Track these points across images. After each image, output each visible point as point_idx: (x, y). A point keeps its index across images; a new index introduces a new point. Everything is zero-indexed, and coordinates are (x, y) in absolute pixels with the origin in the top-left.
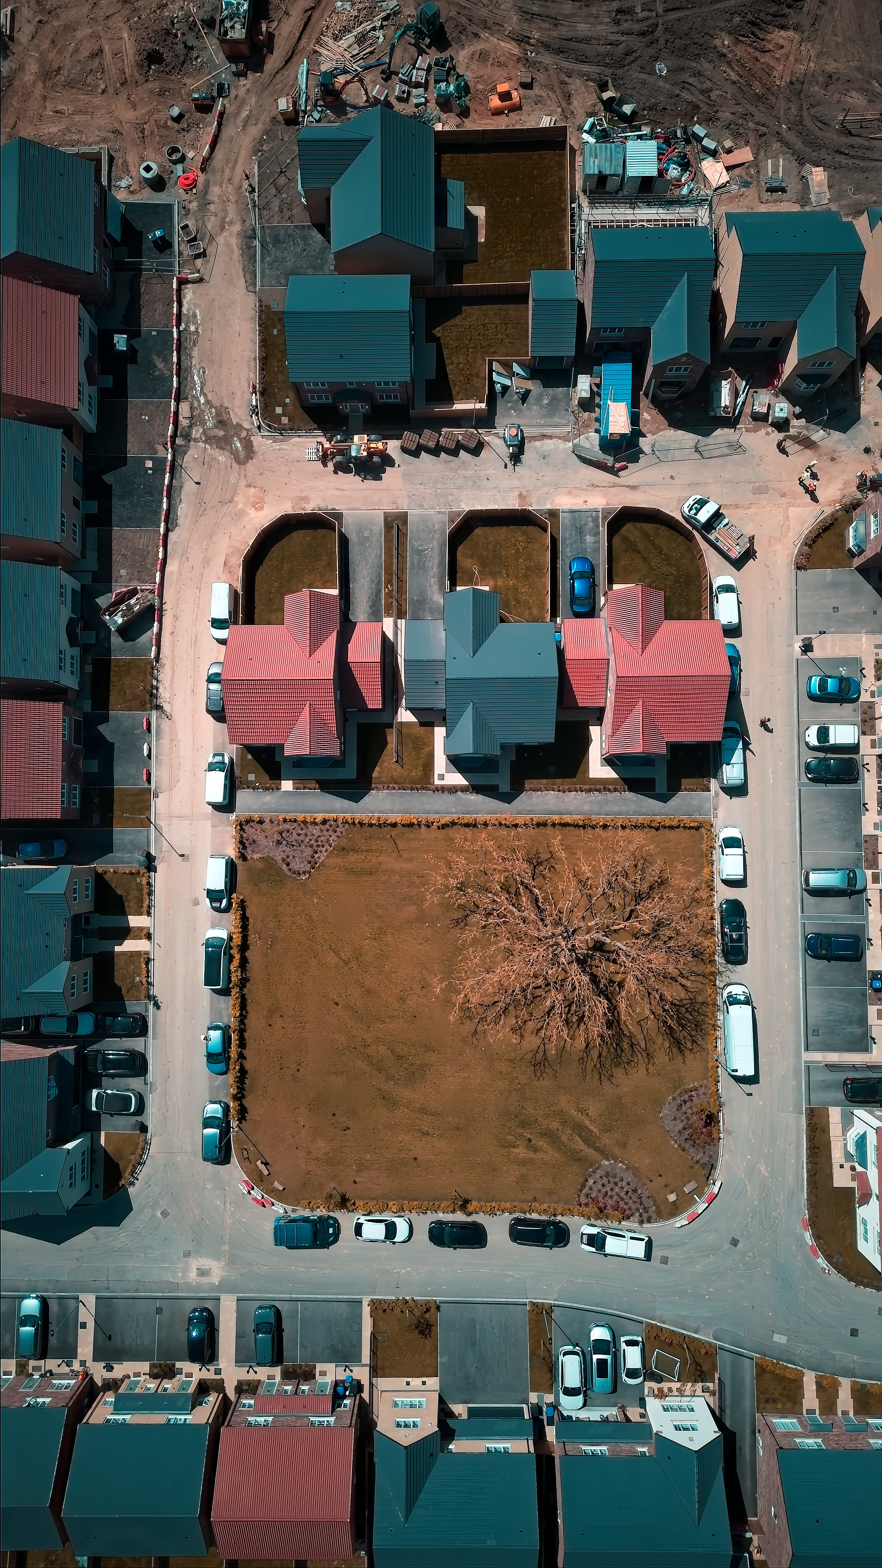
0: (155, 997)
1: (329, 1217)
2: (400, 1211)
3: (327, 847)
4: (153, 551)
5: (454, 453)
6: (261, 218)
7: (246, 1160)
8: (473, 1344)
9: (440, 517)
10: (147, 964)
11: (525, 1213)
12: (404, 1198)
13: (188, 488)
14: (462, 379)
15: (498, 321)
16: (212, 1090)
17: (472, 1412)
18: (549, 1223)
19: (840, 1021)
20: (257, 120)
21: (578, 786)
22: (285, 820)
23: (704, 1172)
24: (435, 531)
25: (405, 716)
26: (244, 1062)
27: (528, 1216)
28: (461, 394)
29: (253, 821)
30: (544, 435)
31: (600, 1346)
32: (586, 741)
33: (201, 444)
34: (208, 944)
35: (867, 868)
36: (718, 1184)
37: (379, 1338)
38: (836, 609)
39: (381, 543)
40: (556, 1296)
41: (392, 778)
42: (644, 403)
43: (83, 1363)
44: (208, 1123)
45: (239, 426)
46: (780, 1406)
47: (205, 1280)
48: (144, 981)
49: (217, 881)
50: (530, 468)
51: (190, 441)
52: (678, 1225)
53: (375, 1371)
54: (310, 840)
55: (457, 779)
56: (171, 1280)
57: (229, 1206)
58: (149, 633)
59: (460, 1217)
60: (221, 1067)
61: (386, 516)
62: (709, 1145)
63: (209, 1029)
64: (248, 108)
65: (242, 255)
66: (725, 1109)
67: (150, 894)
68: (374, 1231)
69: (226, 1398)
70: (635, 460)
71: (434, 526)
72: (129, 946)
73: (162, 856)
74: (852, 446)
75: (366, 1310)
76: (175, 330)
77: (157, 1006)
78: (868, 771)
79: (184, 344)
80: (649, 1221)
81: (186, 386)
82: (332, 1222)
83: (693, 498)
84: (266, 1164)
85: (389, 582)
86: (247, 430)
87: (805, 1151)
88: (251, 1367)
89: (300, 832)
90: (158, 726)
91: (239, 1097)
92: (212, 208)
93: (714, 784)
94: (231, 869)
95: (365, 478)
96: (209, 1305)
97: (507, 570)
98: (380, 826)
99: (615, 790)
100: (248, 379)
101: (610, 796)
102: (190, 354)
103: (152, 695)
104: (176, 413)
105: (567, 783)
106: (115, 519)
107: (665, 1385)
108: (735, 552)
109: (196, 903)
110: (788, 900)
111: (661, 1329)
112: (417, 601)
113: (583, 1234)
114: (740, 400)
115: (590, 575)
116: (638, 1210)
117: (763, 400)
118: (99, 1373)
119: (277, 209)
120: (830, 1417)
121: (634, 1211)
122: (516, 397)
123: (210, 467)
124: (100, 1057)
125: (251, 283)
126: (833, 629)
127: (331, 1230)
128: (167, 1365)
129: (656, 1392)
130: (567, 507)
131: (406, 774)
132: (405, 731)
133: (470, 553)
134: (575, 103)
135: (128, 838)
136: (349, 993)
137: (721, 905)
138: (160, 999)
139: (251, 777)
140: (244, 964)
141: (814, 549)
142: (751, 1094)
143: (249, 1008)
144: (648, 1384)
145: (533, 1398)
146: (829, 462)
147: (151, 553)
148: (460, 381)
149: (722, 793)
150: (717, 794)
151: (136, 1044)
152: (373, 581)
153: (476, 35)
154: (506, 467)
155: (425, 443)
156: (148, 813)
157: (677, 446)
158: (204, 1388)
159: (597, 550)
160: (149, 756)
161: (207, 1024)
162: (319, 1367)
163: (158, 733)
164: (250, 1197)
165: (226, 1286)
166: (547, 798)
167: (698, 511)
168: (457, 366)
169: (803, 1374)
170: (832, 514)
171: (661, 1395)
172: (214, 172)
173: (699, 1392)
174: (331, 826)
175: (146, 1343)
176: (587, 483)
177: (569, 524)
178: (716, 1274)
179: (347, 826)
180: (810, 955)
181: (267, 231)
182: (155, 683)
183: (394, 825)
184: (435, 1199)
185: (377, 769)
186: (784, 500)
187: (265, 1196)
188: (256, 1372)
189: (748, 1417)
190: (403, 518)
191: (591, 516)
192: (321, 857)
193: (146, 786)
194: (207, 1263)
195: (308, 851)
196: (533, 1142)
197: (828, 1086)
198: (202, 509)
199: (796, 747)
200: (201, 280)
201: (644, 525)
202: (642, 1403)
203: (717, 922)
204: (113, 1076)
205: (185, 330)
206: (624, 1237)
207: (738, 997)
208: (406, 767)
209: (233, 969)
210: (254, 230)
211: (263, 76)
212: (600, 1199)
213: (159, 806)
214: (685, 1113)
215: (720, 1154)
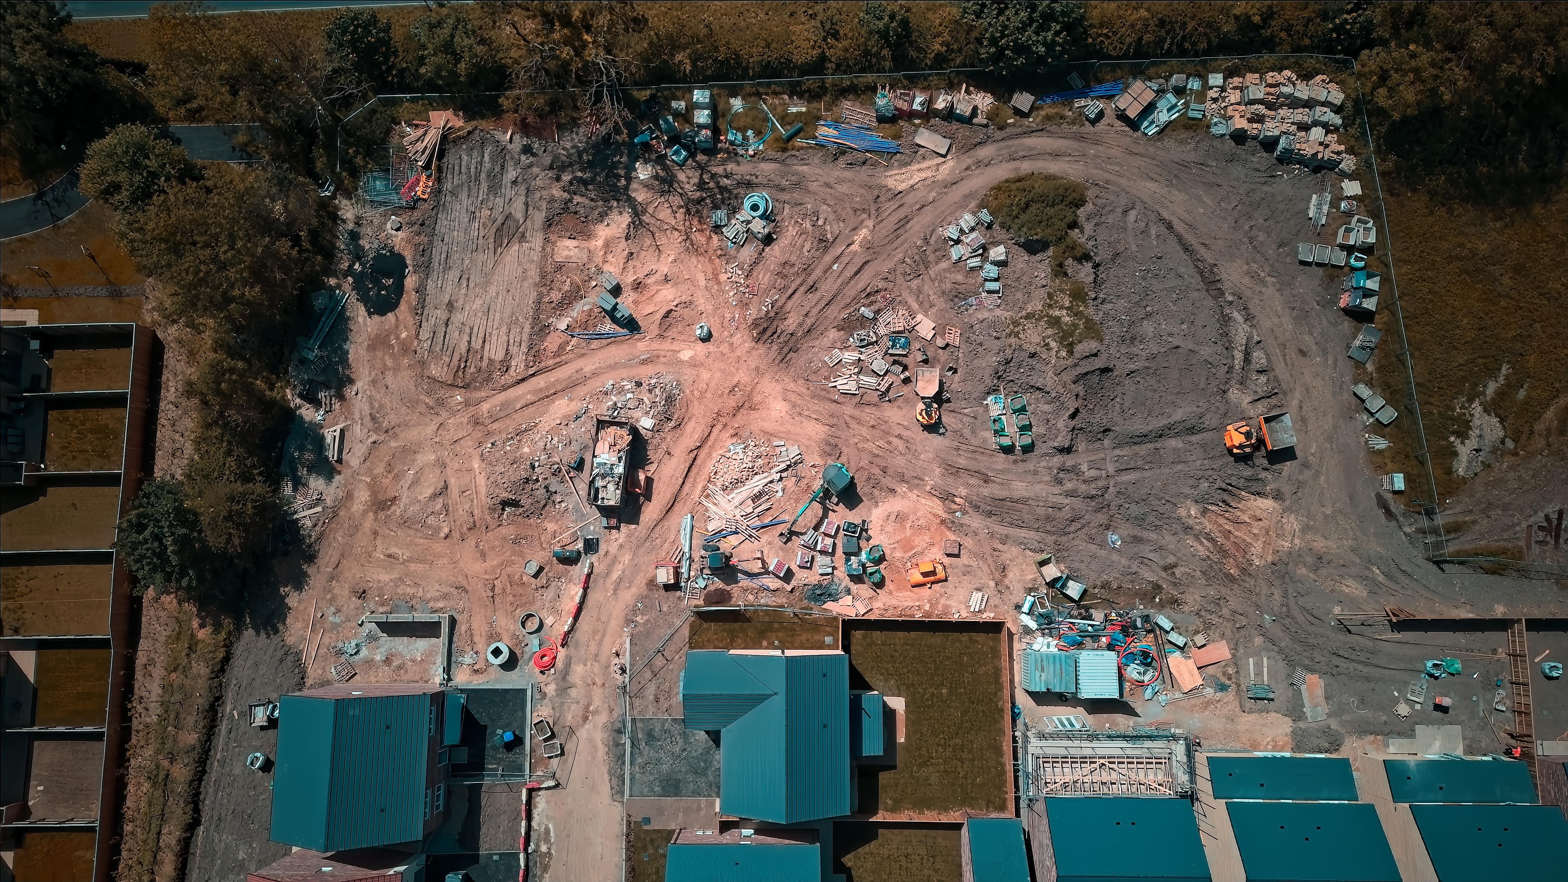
6: (632, 707)
20: (631, 582)
64: (620, 567)
65: (608, 753)
92: (573, 692)
119: (652, 697)
125: (618, 792)
134: (1011, 575)
153: (893, 491)
172: (577, 647)
181: (639, 725)
200: (557, 786)
210: (624, 722)
211: (639, 528)
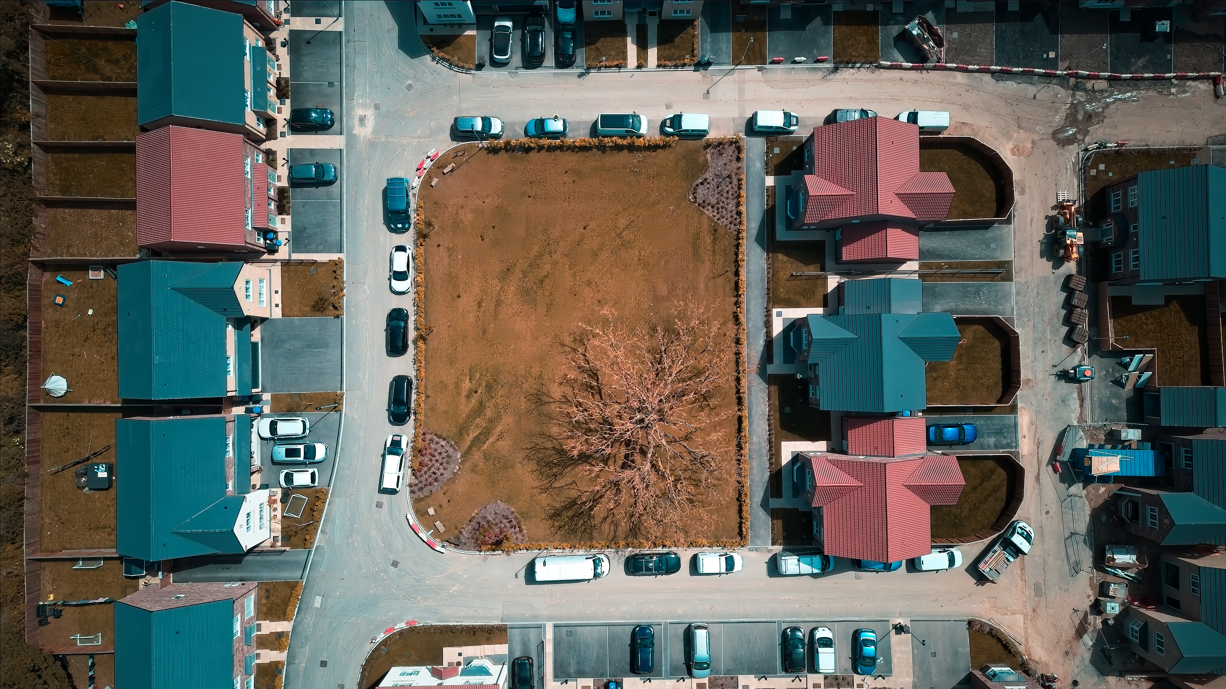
0: (588, 73)
1: (410, 224)
2: (417, 285)
3: (718, 216)
4: (974, 60)
5: (1067, 321)
7: (455, 154)
8: (309, 346)
9: (1009, 310)
10: (617, 66)
11: (417, 388)
12: (426, 287)
13: (1030, 90)
14: (1133, 327)
15: (1185, 360)
16: (512, 124)
17: (255, 345)
18: (409, 408)
19: (580, 654)
21: (773, 432)
22: (739, 180)
23: (452, 538)
24: (996, 306)
25: (833, 282)
26: (535, 151)
27: (414, 391)
28: (1119, 327)
29: (739, 153)
30: (1083, 400)
31: (310, 452)
32: (813, 438)
33: (1070, 100)
34: (635, 116)
35: (710, 679)
36: (442, 550)
37: (312, 268)
38: (934, 655)
39: (985, 258)
40: (348, 414)
41: (777, 272)
42: (1114, 488)
43: (287, 22)
44: (487, 121)
45: (1086, 133)
46: (264, 601)
47: (356, 122)
48: (603, 64)
49: (688, 124)
50: (1054, 388)
51: (1073, 90)
52: (409, 517)
53: (286, 264)
54: (723, 202)
55: (778, 327)
56: (356, 94)
57: (417, 140)
58: (901, 58)
59: (412, 334)
60: (532, 131)
61: (1009, 263)
62: (475, 543)
63: (564, 120)
66: (504, 556)
67: (676, 66)
68: (400, 262)
69: (262, 141)
70: (1062, 480)
71: (1001, 305)
72: (632, 49)
73: (708, 76)
74: (1079, 670)
75: (335, 257)
76: (1172, 74)
77: (581, 75)
78: (793, 681)
79: (1159, 83)
80: (412, 492)
81: (1121, 85)
82: (407, 226)
83: (1032, 531)
84: (452, 171)
85: (951, 266)
86: (1083, 140)
87: (471, 624)
88: (288, 161)
89: (730, 193)
90: (819, 69)
91: (508, 148)
93: (778, 548)
94: (699, 135)
95: (1042, 243)
96: (336, 126)
97: (963, 369)
98: (736, 261)
99: (771, 464)
100: (1129, 140)
101: (766, 459)
102: (1151, 89)
103: (848, 63)
104: (1097, 78)
105: (776, 422)
106: (1003, 25)
107: (279, 505)
108: (983, 567)
109: (668, 107)
110: (680, 611)
111: (324, 503)
112: (934, 291)
113: (400, 436)
114: (1120, 572)
115: (961, 441)
116: (421, 482)
117: (1119, 591)
118: (280, 35)
120: (255, 644)
121: (420, 479)
122: (1118, 375)
123: (1050, 109)
124: (540, 28)
126: (916, 651)
127: (400, 226)
128: (288, 91)
129: (273, 498)
130: (1019, 420)
131: (781, 283)
132: (820, 282)
133: (978, 336)
135: (724, 46)
136: (595, 238)
137: (675, 554)
138: (588, 77)
139: (777, 150)
140: (618, 148)
141: (987, 637)
142: (516, 577)
143: (580, 154)
144: (279, 491)
145: (266, 397)
146: (1064, 649)
147: (972, 59)
148: (1131, 326)
149: (770, 555)
150: (769, 551)
151: (550, 60)
152: (950, 252)
154: (1054, 366)
155: (1076, 296)
156: (745, 62)
157: (1076, 516)
158: (270, 122)
159: (982, 447)
160: (795, 62)
161: (568, 119)
162: (288, 218)
163: (814, 69)
164: (425, 159)
165: (351, 139)
166: (763, 406)
167: (1022, 534)
168: (1144, 323)
169: (289, 620)
170: (1019, 653)
171: (271, 502)
173: (273, 534)
174: (736, 219)
175: (305, 74)
176: (1041, 438)
177: (1004, 423)
178: (369, 549)
179: (735, 233)
180: (634, 629)
182: (858, 65)
183: (737, 274)
184: (426, 313)
185: (785, 258)
186: (1030, 611)
187: (426, 171)
188: (283, 166)
189: (254, 575)
190: (1008, 278)
191: (1012, 442)
192: (709, 212)
193: (768, 61)
194: (370, 123)
195: (713, 201)
196: (475, 395)
197: (525, 644)
198: (1012, 102)
199: (812, 619)
201: (1005, 487)
202: (264, 486)
203: (660, 550)
204: (523, 40)
205: (1172, 84)
206: (400, 471)
207: (599, 568)
208: (788, 284)
209: (614, 139)
212: (429, 451)
213: (751, 72)
214: (501, 522)
215: (467, 552)
